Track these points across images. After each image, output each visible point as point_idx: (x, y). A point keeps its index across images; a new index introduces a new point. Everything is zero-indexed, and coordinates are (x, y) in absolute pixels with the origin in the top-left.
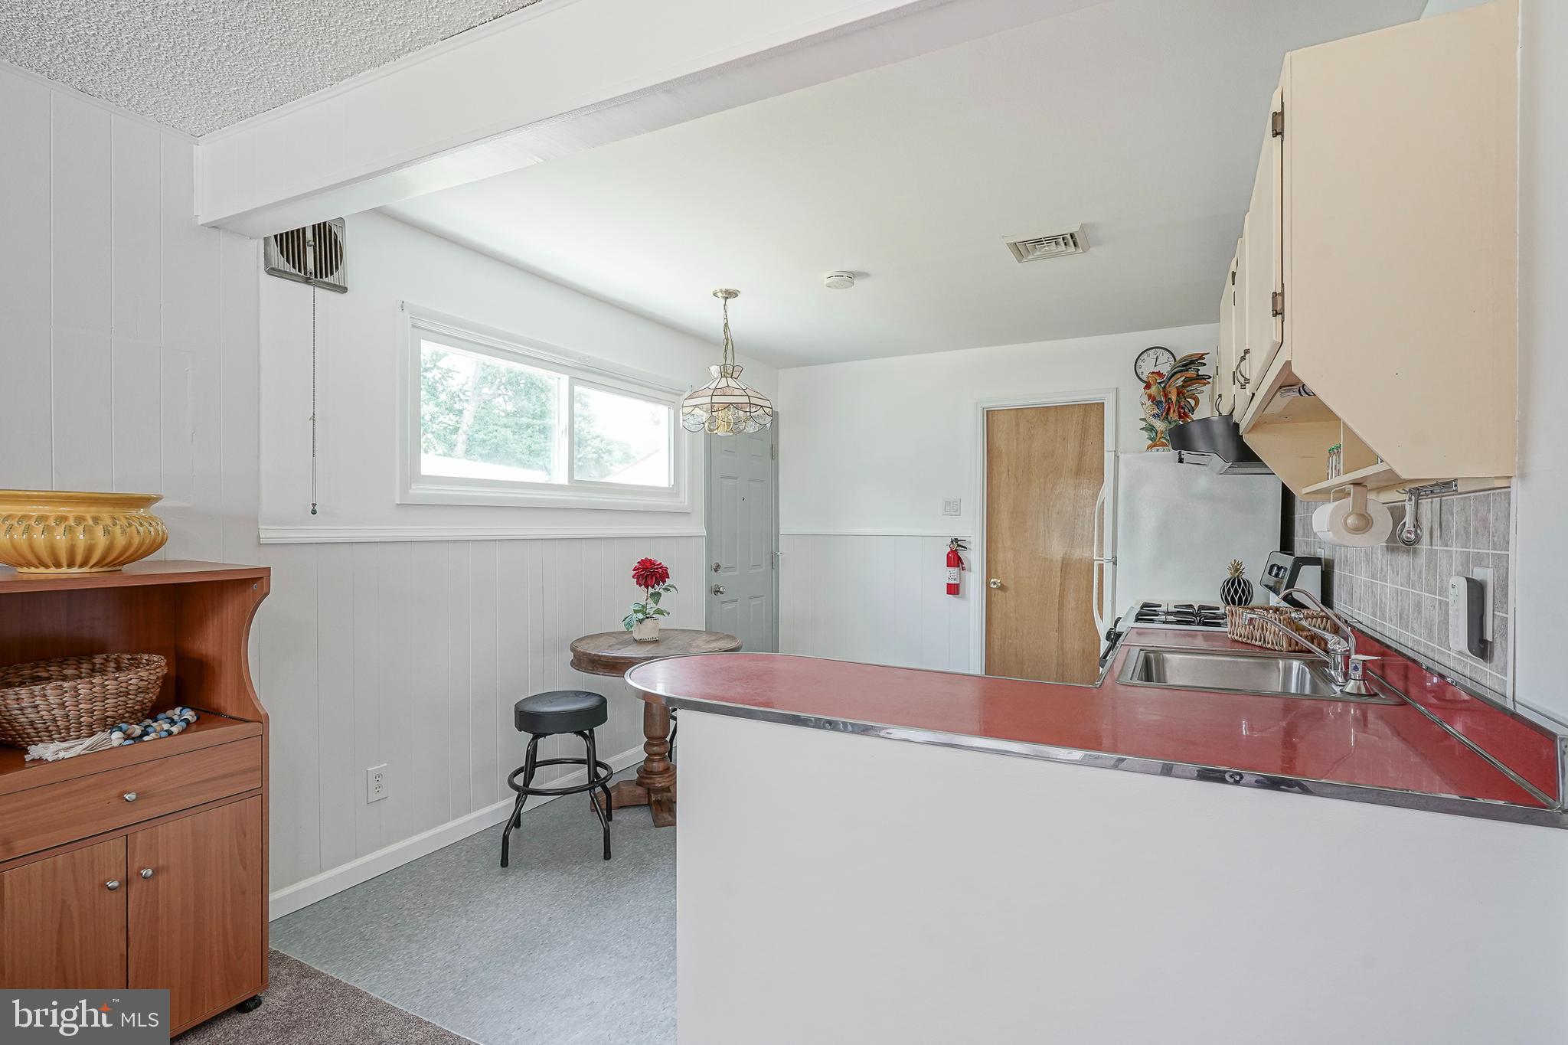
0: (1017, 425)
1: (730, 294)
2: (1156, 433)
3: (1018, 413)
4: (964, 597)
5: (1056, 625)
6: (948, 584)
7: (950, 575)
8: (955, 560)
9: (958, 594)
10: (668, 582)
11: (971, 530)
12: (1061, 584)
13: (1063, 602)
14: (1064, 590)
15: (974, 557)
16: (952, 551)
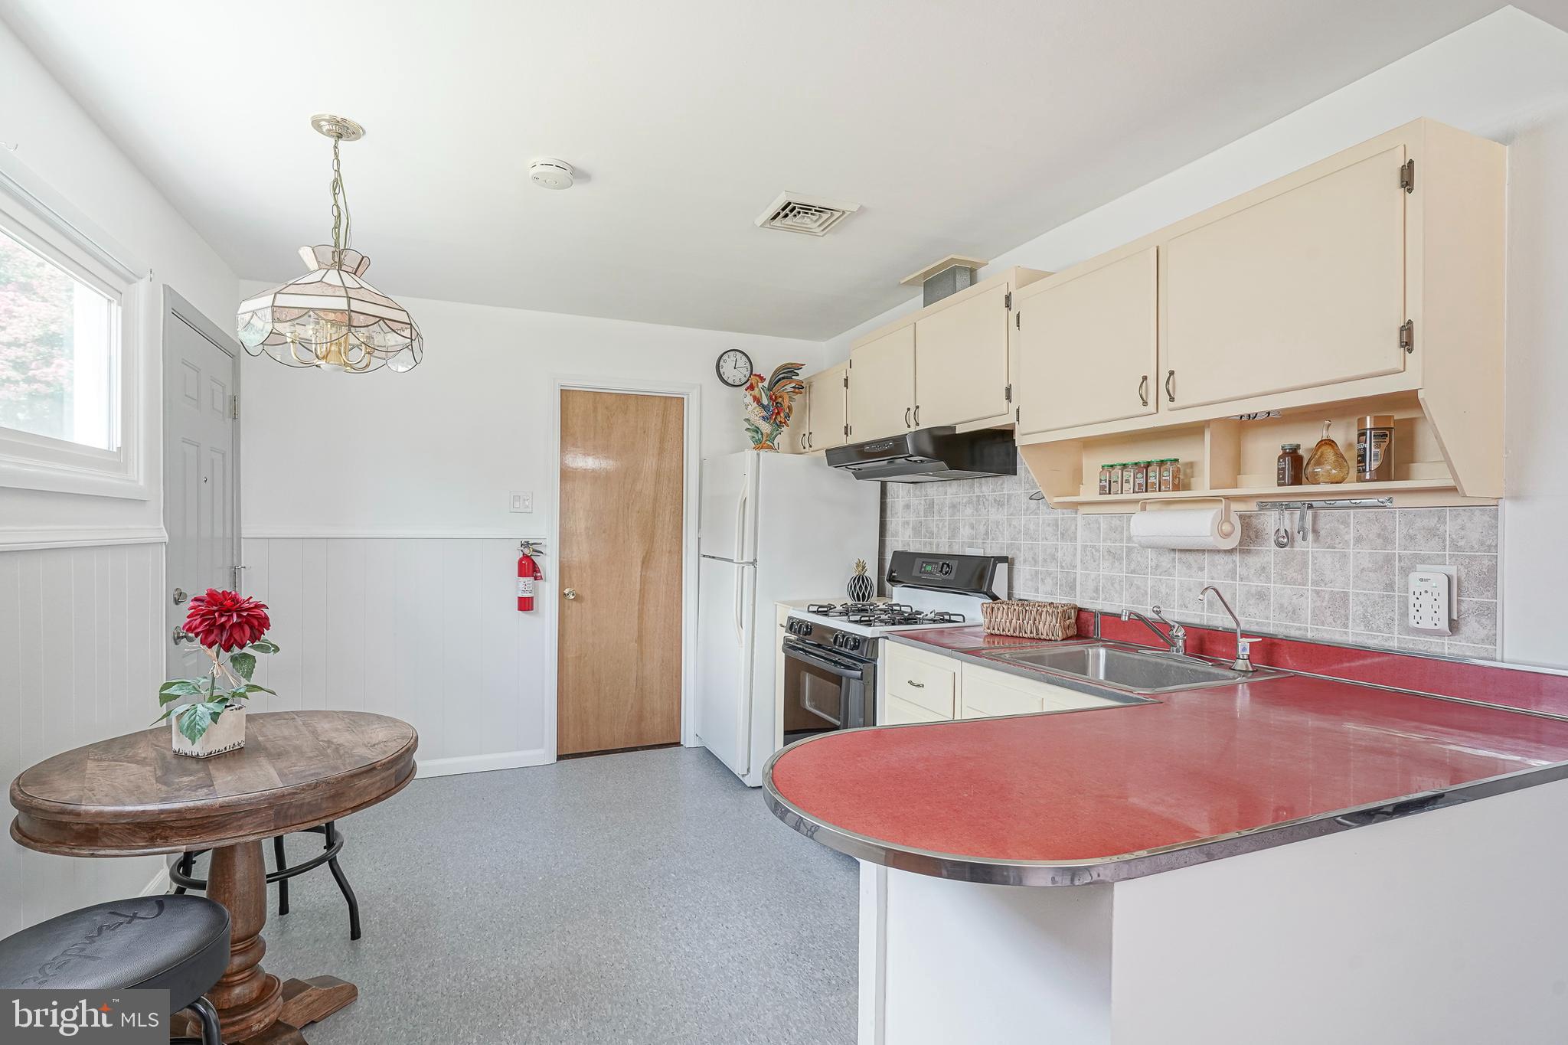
0: (595, 409)
1: (342, 131)
2: (762, 434)
3: (596, 396)
4: (537, 612)
5: (636, 634)
6: (519, 598)
7: (524, 586)
8: (528, 567)
9: (532, 609)
10: (268, 636)
11: (545, 531)
12: (640, 590)
13: (643, 609)
14: (644, 596)
15: (549, 564)
16: (526, 557)
